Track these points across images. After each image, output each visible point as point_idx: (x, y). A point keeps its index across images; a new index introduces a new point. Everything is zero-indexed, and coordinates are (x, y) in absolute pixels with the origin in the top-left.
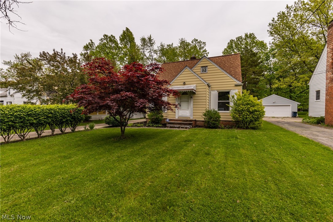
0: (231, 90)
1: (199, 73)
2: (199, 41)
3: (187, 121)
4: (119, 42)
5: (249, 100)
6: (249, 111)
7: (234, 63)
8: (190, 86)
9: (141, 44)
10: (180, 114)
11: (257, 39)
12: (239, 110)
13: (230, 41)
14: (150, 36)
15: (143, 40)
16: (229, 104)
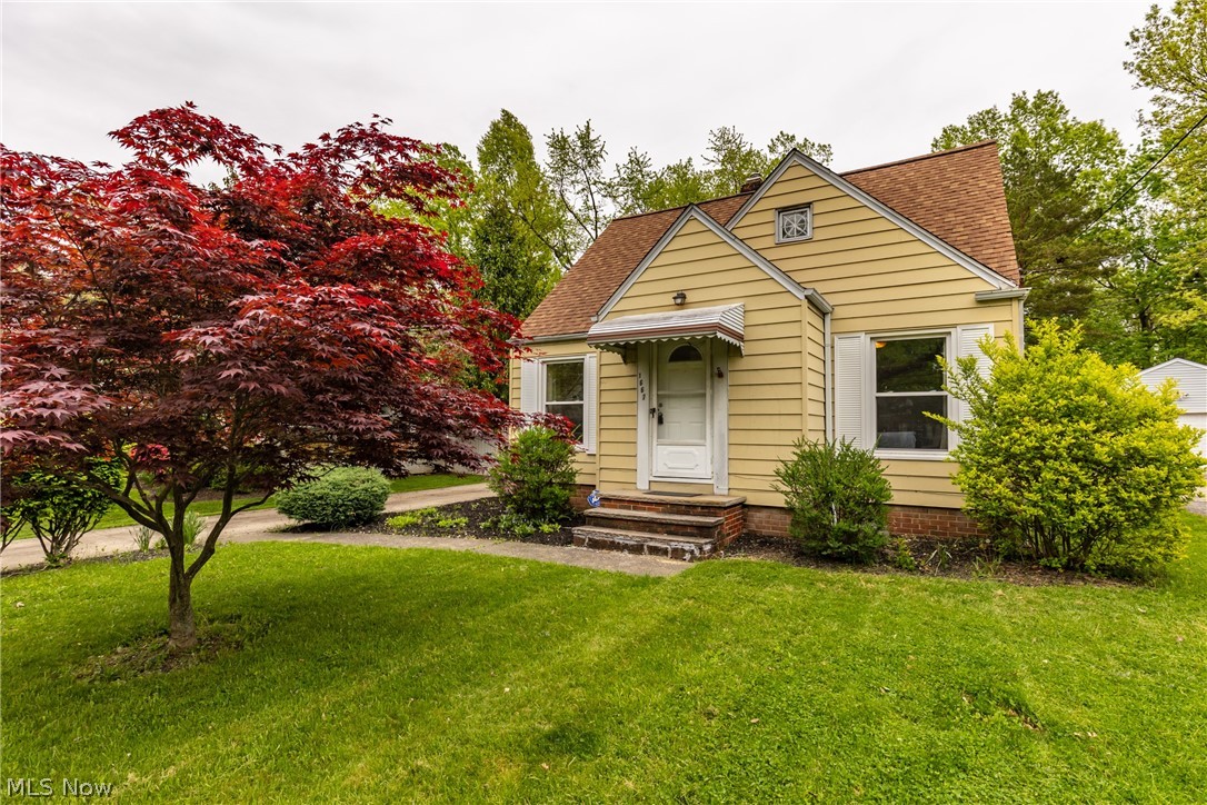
0: (954, 326)
1: (769, 242)
2: (802, 142)
3: (690, 508)
4: (476, 167)
5: (1085, 387)
6: (1087, 461)
7: (964, 187)
8: (706, 309)
9: (550, 160)
10: (660, 469)
11: (1069, 117)
12: (1015, 449)
13: (945, 131)
14: (588, 128)
15: (559, 144)
16: (943, 412)
